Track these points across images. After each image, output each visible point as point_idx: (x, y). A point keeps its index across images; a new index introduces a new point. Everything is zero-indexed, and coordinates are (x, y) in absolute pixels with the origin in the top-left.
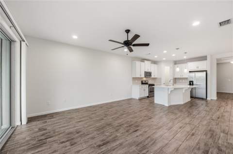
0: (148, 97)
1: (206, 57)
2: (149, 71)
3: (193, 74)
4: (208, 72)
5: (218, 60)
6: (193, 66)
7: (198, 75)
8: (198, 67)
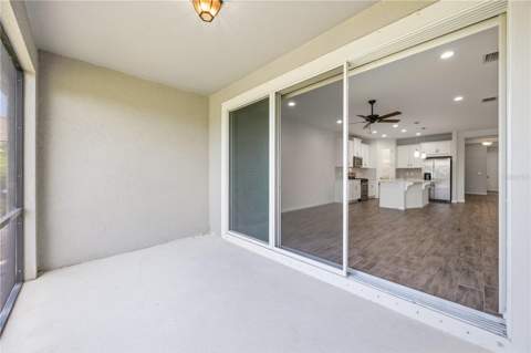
0: (359, 200)
1: (451, 134)
2: (359, 156)
3: (430, 163)
4: (454, 160)
5: (466, 139)
6: (430, 148)
7: (439, 163)
8: (437, 151)
